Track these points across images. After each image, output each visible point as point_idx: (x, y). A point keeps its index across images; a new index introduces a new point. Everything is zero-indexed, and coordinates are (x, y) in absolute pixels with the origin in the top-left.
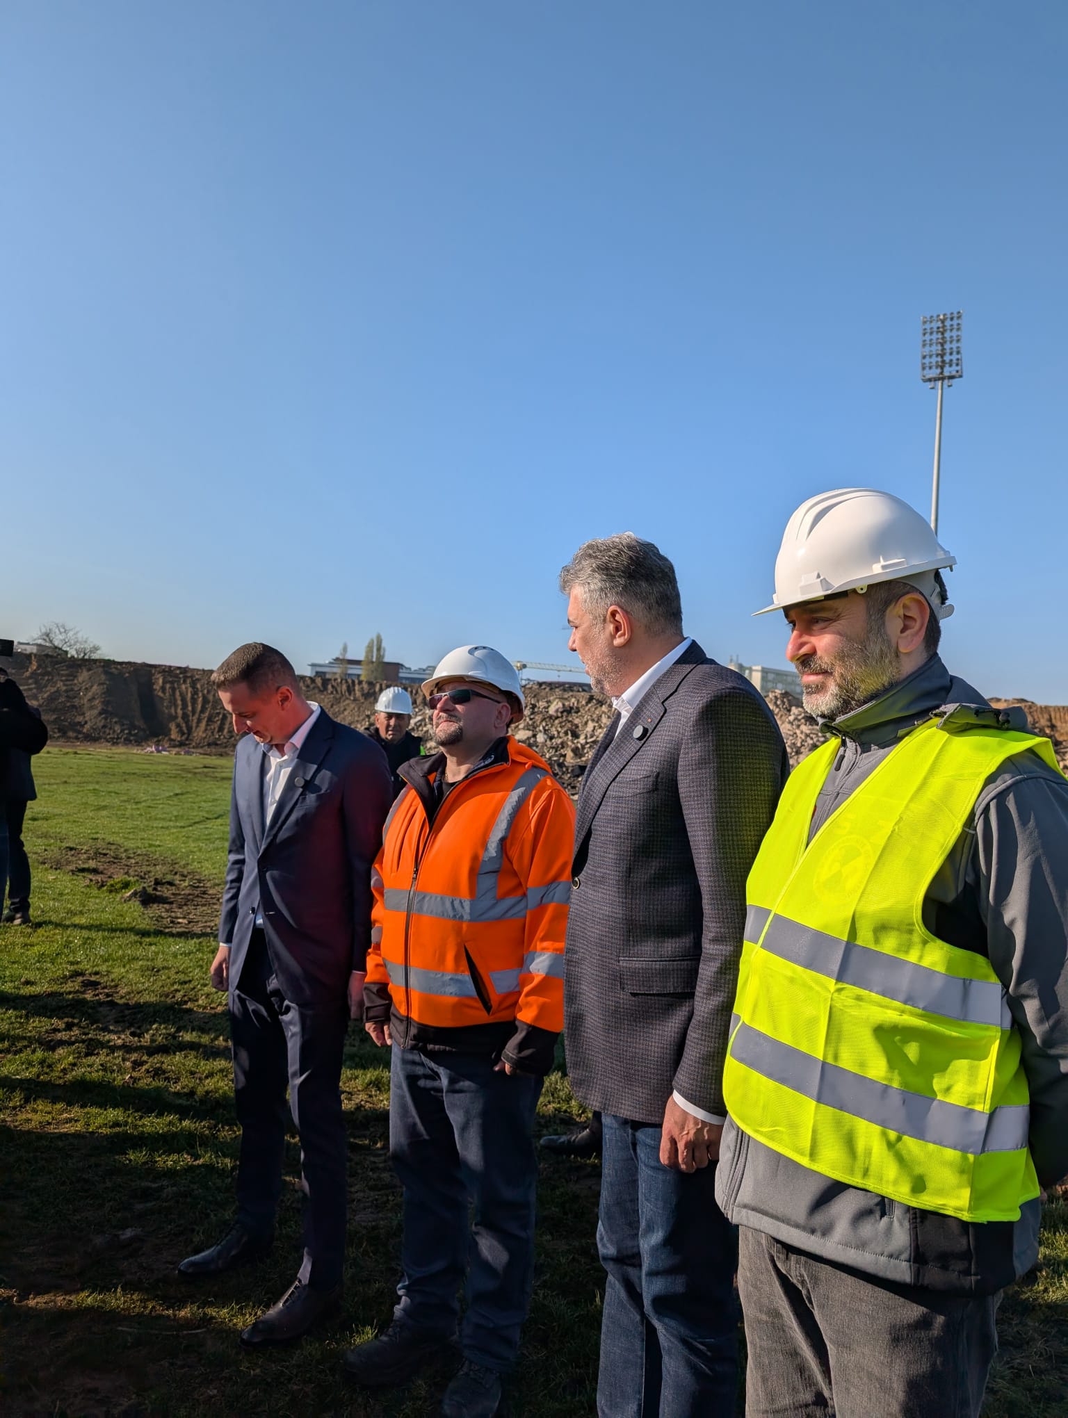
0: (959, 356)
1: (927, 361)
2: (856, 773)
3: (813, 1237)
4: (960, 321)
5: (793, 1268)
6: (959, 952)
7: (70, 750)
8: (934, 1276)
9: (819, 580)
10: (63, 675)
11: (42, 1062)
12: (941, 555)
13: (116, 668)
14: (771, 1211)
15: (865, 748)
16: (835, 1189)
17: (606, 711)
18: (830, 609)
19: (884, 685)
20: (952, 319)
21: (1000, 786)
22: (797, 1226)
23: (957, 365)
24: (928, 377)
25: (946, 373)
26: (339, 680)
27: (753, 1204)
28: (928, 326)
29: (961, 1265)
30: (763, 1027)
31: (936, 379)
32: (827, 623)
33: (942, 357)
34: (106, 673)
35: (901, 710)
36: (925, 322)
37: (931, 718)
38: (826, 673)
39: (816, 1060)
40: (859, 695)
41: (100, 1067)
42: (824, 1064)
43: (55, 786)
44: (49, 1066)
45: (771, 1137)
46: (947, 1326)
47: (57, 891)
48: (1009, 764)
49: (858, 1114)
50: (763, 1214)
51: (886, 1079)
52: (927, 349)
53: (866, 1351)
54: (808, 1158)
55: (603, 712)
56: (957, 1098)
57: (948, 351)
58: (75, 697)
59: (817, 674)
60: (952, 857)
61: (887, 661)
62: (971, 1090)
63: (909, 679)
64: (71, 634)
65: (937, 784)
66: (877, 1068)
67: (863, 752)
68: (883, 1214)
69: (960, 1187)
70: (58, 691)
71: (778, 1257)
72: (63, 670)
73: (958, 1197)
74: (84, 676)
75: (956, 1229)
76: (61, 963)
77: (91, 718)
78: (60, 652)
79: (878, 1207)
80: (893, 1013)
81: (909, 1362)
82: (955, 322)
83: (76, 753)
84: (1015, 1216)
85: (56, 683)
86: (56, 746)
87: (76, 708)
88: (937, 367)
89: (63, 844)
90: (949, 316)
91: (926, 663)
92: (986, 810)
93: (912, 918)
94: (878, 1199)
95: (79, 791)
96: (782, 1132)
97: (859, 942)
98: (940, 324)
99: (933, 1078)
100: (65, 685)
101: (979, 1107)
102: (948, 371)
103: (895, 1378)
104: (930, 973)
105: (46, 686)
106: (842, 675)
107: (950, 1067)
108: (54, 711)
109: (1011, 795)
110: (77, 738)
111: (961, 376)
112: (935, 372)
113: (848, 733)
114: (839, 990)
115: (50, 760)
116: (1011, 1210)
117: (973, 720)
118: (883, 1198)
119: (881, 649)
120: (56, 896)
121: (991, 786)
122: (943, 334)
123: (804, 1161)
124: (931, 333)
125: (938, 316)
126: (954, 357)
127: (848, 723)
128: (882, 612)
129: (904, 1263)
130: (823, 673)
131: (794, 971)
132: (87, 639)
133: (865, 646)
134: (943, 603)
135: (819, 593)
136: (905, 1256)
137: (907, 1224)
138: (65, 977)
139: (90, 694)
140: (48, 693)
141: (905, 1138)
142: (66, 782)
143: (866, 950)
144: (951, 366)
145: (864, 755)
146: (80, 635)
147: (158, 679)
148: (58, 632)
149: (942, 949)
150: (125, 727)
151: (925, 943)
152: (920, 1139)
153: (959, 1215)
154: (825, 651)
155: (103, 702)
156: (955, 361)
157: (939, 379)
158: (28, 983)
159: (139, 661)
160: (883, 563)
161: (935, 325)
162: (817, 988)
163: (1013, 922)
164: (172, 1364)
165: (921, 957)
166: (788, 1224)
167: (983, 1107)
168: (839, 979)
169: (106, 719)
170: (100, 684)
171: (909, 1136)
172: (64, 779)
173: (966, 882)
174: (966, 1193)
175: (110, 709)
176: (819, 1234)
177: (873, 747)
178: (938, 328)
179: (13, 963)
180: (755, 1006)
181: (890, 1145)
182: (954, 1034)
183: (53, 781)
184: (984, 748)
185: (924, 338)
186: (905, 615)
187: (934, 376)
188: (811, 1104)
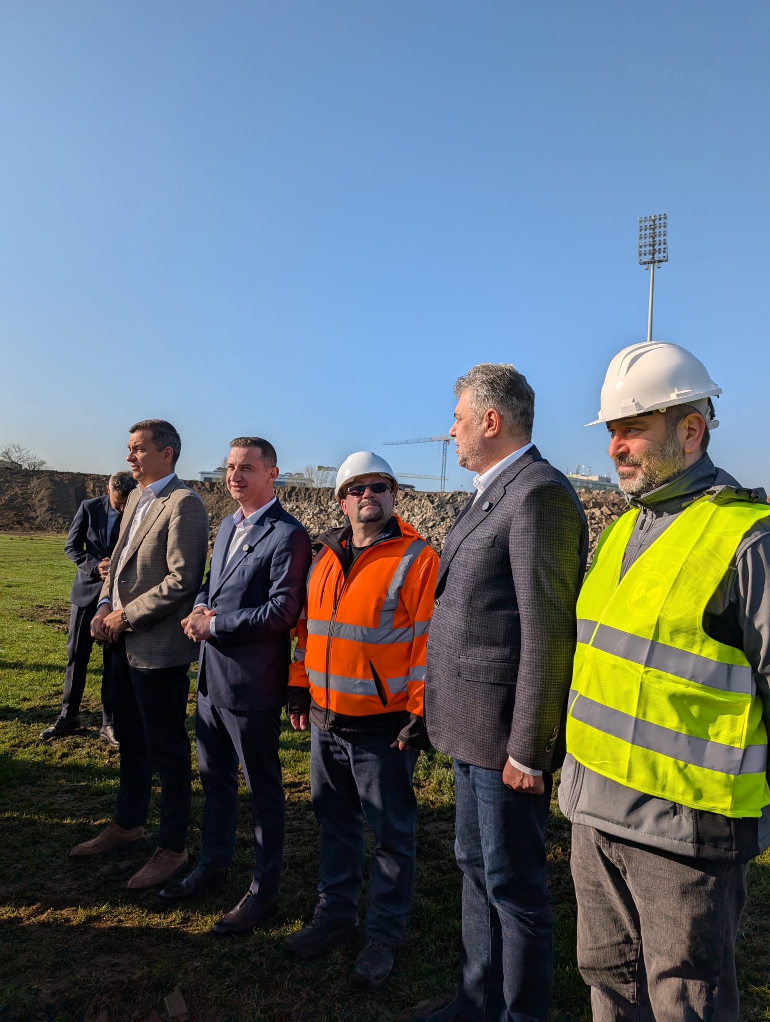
0: (665, 246)
1: (643, 249)
2: (653, 531)
3: (629, 830)
4: (666, 221)
5: (614, 852)
6: (726, 647)
7: (27, 537)
8: (709, 851)
9: (634, 403)
10: (19, 482)
11: (45, 752)
12: (713, 388)
13: (59, 477)
14: (600, 814)
15: (659, 514)
16: (643, 799)
17: (417, 503)
18: (640, 423)
19: (674, 474)
20: (660, 219)
21: (753, 539)
22: (618, 823)
23: (664, 252)
24: (643, 261)
25: (656, 259)
26: (222, 484)
27: (588, 810)
28: (643, 224)
29: (725, 845)
30: (595, 697)
31: (649, 263)
32: (638, 432)
33: (653, 247)
34: (51, 480)
35: (685, 490)
36: (641, 222)
37: (704, 495)
38: (636, 465)
39: (631, 717)
40: (657, 480)
41: (87, 755)
42: (637, 720)
43: (21, 563)
44: (50, 755)
45: (600, 767)
46: (716, 883)
47: (35, 636)
48: (759, 525)
49: (659, 751)
50: (594, 817)
51: (677, 728)
52: (643, 241)
53: (665, 901)
54: (626, 780)
55: (415, 505)
56: (723, 739)
57: (658, 242)
58: (29, 499)
59: (630, 466)
60: (721, 586)
61: (677, 458)
62: (732, 734)
63: (692, 468)
64: (24, 452)
65: (711, 538)
66: (672, 722)
67: (658, 517)
68: (675, 814)
69: (725, 795)
70: (16, 494)
71: (604, 846)
72: (18, 479)
73: (724, 802)
74: (35, 482)
75: (723, 822)
76: (47, 686)
77: (41, 513)
78: (16, 465)
79: (672, 810)
80: (682, 686)
81: (693, 907)
82: (662, 221)
83: (32, 539)
84: (759, 815)
85: (14, 488)
86: (16, 534)
87: (30, 506)
88: (650, 254)
89: (33, 603)
90: (658, 217)
91: (701, 459)
92: (744, 555)
93: (696, 625)
94: (672, 805)
95: (39, 566)
96: (608, 764)
97: (660, 641)
98: (651, 223)
99: (708, 727)
100: (20, 489)
101: (737, 745)
102: (657, 257)
103: (684, 917)
104: (706, 661)
105: (7, 490)
106: (647, 467)
107: (718, 720)
108: (13, 509)
109: (761, 545)
110: (31, 528)
111: (667, 261)
112: (648, 258)
113: (648, 505)
114: (647, 672)
115: (14, 544)
116: (756, 810)
117: (735, 497)
118: (675, 803)
119: (674, 450)
120: (34, 640)
121: (748, 539)
122: (654, 230)
123: (623, 782)
124: (646, 229)
125: (651, 217)
126: (662, 246)
127: (649, 499)
128: (675, 425)
129: (690, 844)
130: (634, 465)
131: (616, 661)
132: (36, 456)
133: (663, 449)
134: (711, 419)
135: (634, 412)
136: (690, 839)
137: (691, 820)
138: (51, 695)
139: (40, 496)
140: (9, 496)
141: (690, 765)
142: (28, 560)
143: (665, 646)
144: (659, 253)
145: (659, 519)
146: (30, 453)
147: (90, 484)
148: (14, 451)
149: (715, 645)
150: (66, 520)
151: (703, 641)
152: (699, 766)
153: (724, 813)
154: (637, 451)
155: (49, 502)
156: (662, 250)
157: (651, 262)
158: (25, 699)
159: (76, 472)
160: (677, 392)
161: (648, 224)
162: (632, 671)
163: (761, 627)
164: (167, 947)
165: (701, 651)
166: (612, 822)
167: (740, 745)
168: (647, 664)
169: (52, 514)
170: (47, 489)
171: (693, 764)
172: (27, 558)
173: (730, 601)
174: (729, 799)
175: (55, 507)
176: (633, 827)
177: (665, 514)
178: (651, 226)
179: (12, 686)
180: (589, 684)
181: (680, 770)
182: (721, 699)
183: (19, 559)
184: (741, 514)
185: (640, 233)
186: (689, 428)
187: (648, 260)
188: (628, 745)
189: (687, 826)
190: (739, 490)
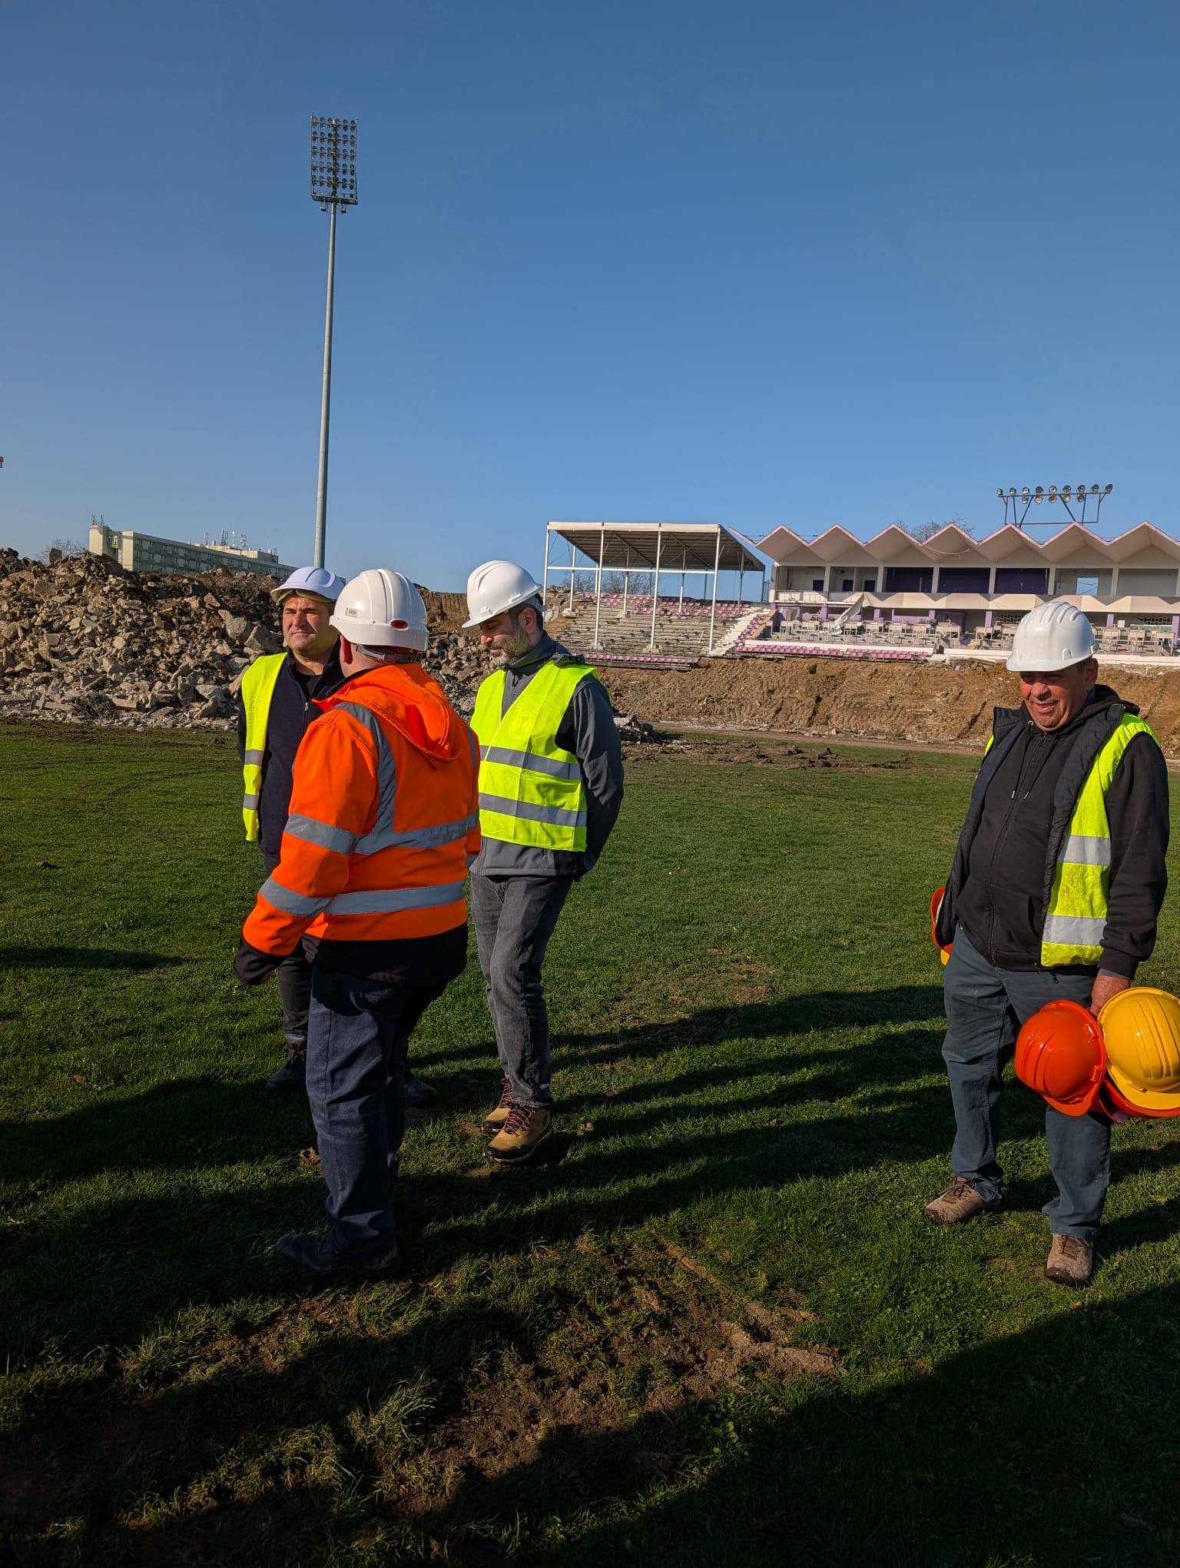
0: (353, 178)
1: (317, 174)
3: (518, 869)
4: (354, 133)
6: (567, 752)
8: (563, 872)
14: (499, 865)
16: (526, 848)
18: (495, 621)
19: (527, 649)
20: (345, 128)
21: (582, 687)
22: (511, 867)
23: (352, 188)
24: (318, 194)
25: (339, 196)
27: (491, 865)
28: (318, 129)
29: (570, 867)
30: (490, 792)
31: (327, 201)
33: (334, 173)
35: (537, 658)
36: (314, 124)
37: (550, 661)
38: (500, 648)
39: (515, 801)
40: (516, 654)
42: (518, 802)
45: (498, 835)
49: (532, 819)
50: (496, 867)
51: (541, 804)
52: (318, 159)
56: (566, 807)
57: (341, 167)
59: (496, 649)
62: (571, 804)
66: (538, 800)
68: (543, 855)
69: (569, 840)
73: (568, 844)
75: (569, 855)
79: (541, 852)
80: (544, 779)
82: (349, 133)
88: (328, 185)
90: (342, 123)
92: (577, 697)
93: (552, 741)
96: (501, 832)
97: (531, 752)
98: (331, 131)
99: (559, 801)
101: (574, 810)
102: (341, 193)
104: (557, 762)
106: (507, 647)
107: (564, 796)
109: (586, 691)
111: (356, 203)
112: (326, 191)
114: (524, 772)
117: (568, 661)
118: (542, 849)
119: (521, 634)
121: (578, 687)
122: (335, 144)
123: (512, 841)
124: (322, 140)
125: (330, 120)
126: (348, 177)
128: (517, 618)
129: (552, 870)
131: (503, 767)
133: (514, 634)
136: (552, 867)
137: (552, 856)
141: (549, 825)
143: (533, 755)
144: (344, 186)
149: (561, 752)
151: (556, 750)
152: (554, 824)
153: (569, 850)
156: (348, 182)
157: (332, 201)
161: (326, 130)
162: (515, 772)
165: (554, 756)
166: (507, 868)
167: (576, 809)
168: (524, 767)
173: (570, 726)
176: (520, 867)
178: (330, 135)
180: (486, 783)
181: (544, 829)
182: (564, 784)
184: (574, 673)
185: (314, 144)
187: (326, 195)
188: (514, 818)
189: (551, 860)
190: (571, 657)
